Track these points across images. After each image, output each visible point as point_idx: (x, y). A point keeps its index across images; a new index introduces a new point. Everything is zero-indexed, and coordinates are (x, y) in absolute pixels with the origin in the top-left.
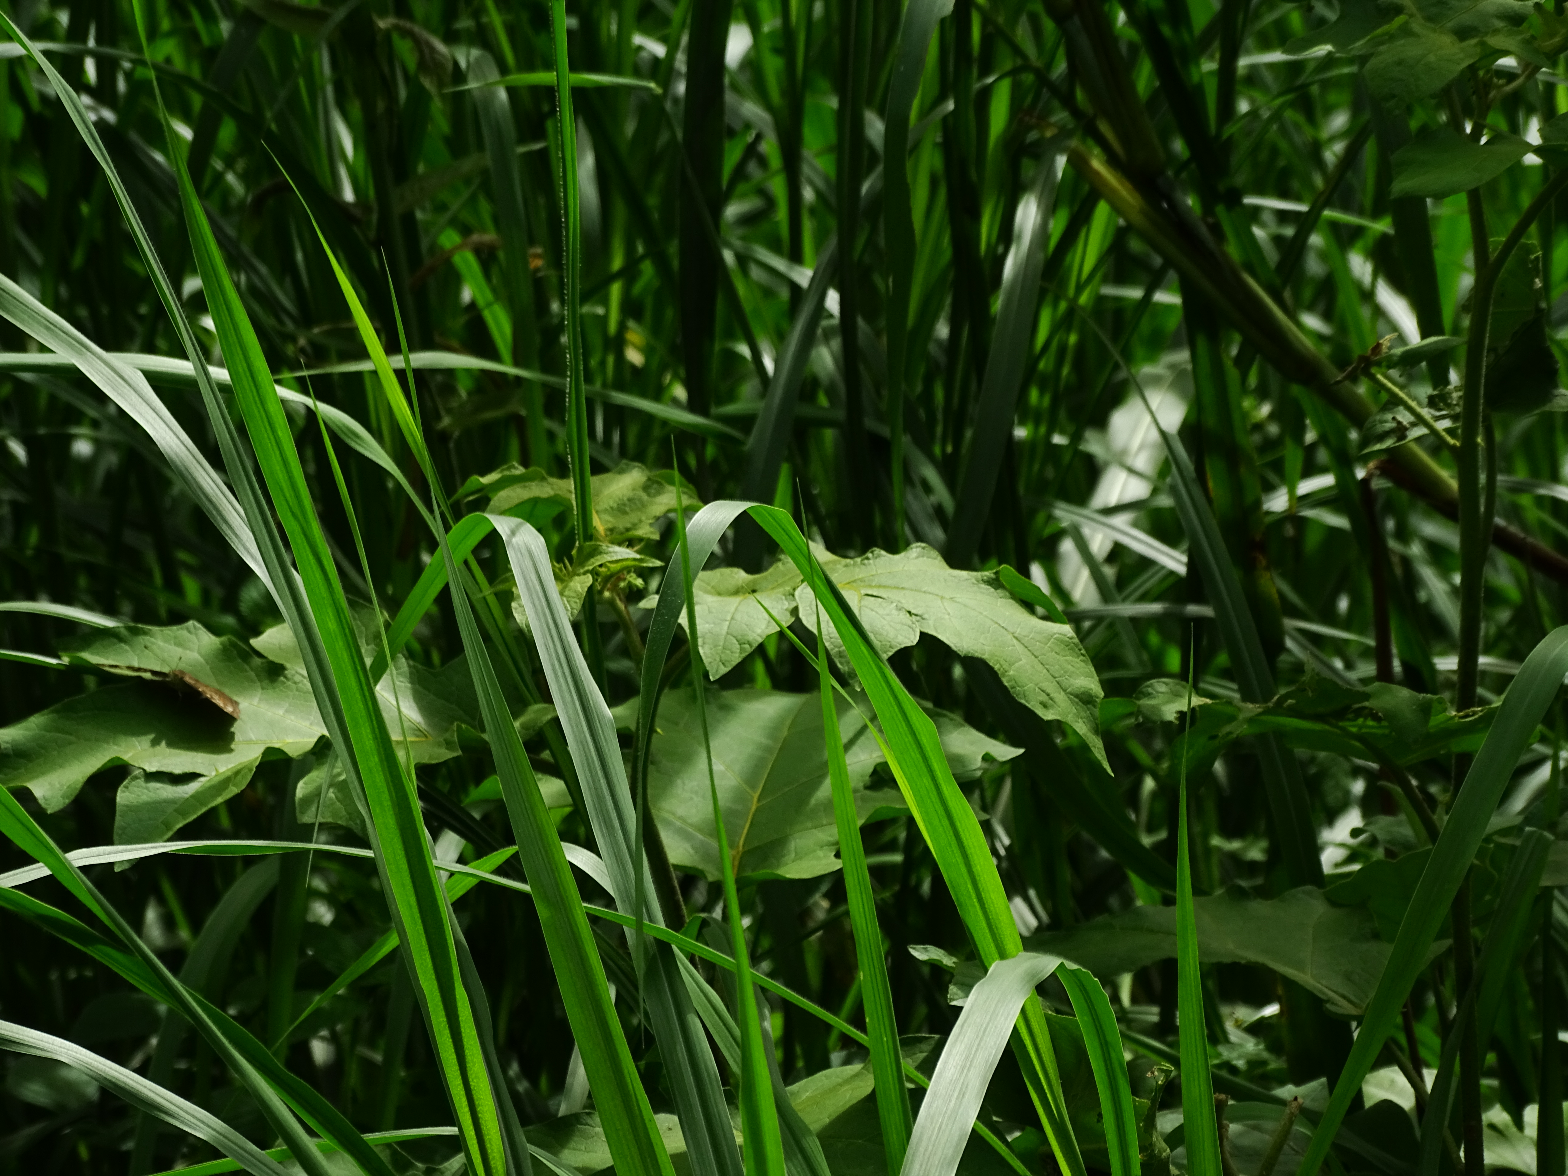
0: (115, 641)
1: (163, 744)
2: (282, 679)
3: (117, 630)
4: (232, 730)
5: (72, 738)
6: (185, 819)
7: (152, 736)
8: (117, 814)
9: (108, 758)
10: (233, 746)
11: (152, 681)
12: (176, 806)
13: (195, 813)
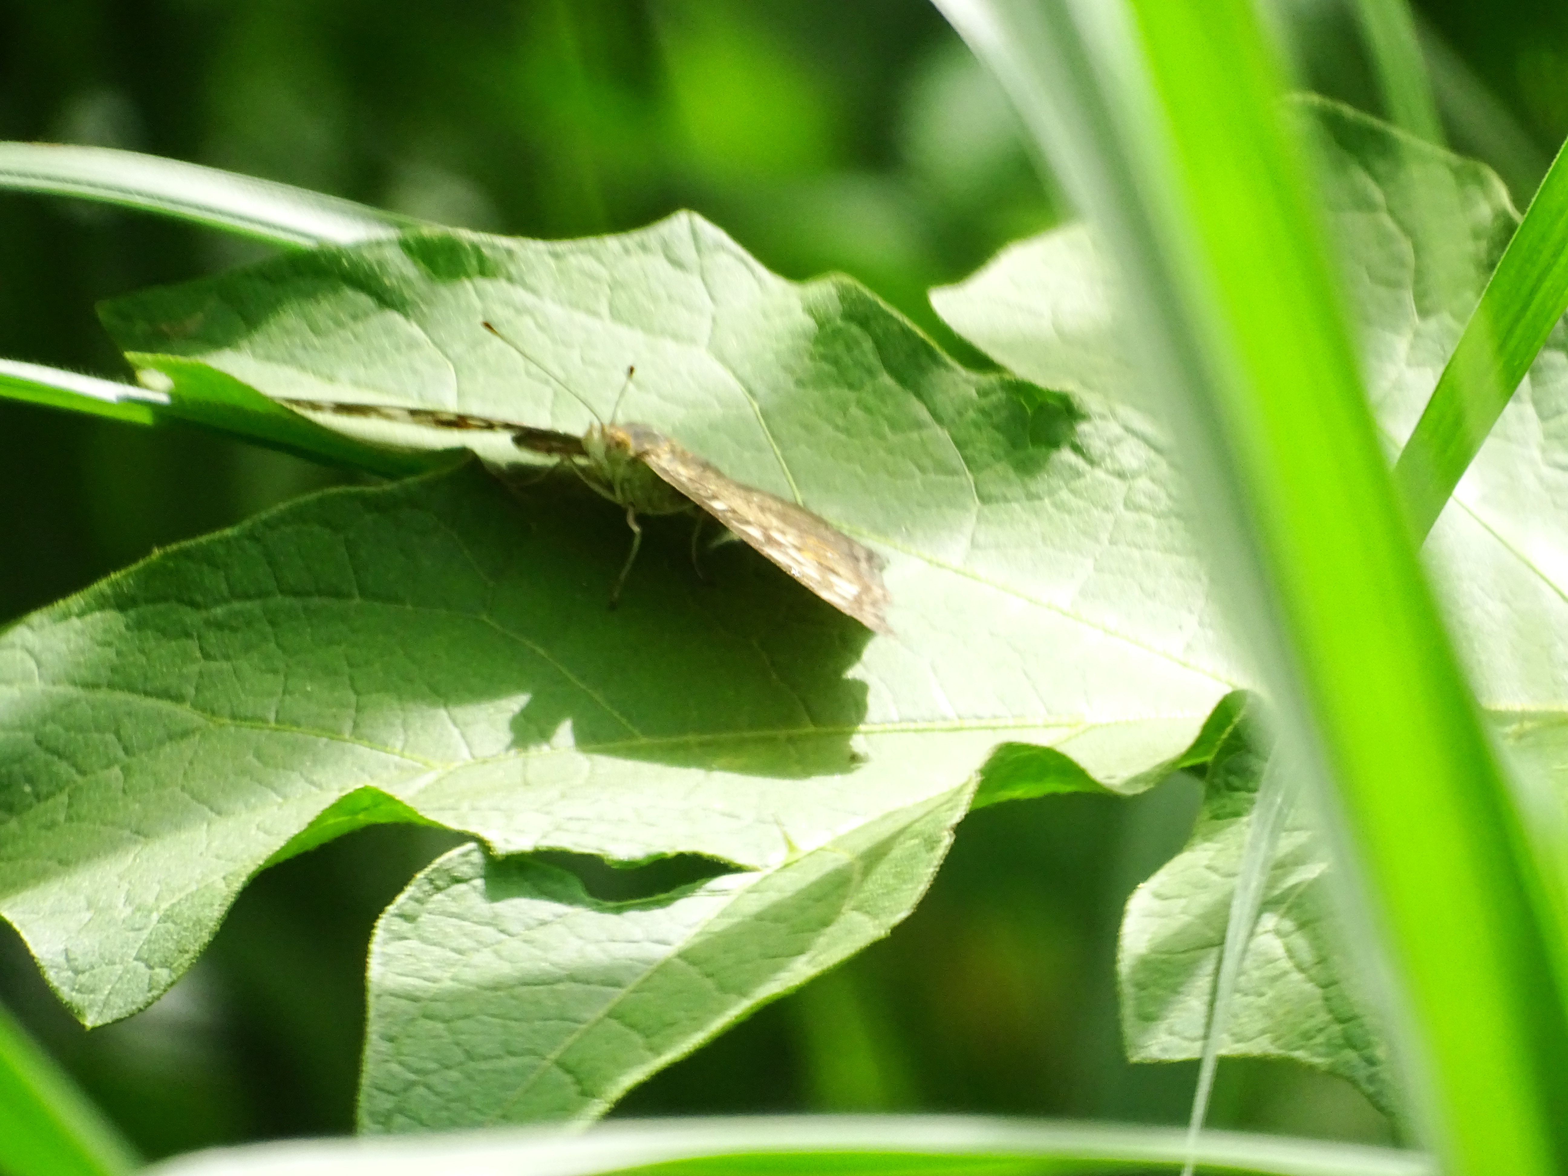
0: (364, 300)
1: (565, 732)
2: (1066, 455)
3: (369, 256)
4: (853, 673)
5: (184, 713)
6: (656, 1051)
7: (517, 702)
8: (374, 1029)
9: (331, 797)
10: (858, 743)
11: (519, 471)
12: (619, 994)
13: (698, 1024)
